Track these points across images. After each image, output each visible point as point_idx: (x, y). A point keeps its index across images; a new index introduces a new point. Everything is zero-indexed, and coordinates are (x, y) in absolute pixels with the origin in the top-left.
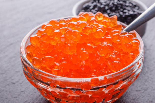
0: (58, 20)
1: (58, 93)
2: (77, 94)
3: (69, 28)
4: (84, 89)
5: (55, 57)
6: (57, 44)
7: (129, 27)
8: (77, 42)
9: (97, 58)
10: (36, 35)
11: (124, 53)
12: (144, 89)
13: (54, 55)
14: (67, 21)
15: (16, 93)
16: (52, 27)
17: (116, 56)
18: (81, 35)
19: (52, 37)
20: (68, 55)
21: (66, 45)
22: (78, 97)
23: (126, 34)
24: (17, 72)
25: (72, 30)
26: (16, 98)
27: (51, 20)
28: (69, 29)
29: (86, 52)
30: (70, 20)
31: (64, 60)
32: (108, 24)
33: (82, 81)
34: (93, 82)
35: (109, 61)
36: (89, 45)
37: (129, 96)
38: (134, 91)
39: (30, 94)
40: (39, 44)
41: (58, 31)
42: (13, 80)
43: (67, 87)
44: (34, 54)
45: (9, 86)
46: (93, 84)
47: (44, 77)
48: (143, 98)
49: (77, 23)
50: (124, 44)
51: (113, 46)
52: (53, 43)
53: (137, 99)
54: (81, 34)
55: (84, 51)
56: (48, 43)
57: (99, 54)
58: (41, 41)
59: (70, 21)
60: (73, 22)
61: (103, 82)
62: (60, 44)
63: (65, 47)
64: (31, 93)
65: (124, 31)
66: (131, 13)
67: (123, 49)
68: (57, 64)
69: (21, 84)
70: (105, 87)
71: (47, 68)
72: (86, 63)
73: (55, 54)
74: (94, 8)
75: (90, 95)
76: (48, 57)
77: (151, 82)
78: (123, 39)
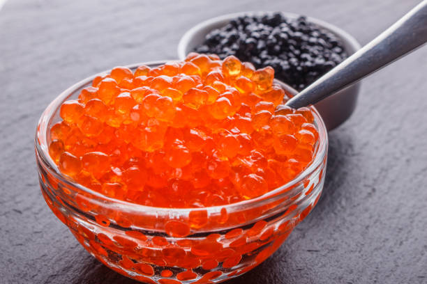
0: (132, 69)
1: (113, 240)
2: (157, 244)
3: (153, 90)
4: (171, 234)
5: (115, 156)
6: (122, 126)
7: (300, 98)
8: (169, 123)
9: (209, 164)
10: (76, 102)
11: (276, 158)
12: (327, 249)
13: (113, 151)
14: (152, 73)
15: (21, 236)
16: (116, 85)
17: (254, 162)
18: (178, 109)
19: (113, 109)
20: (144, 153)
21: (141, 130)
22: (160, 251)
23: (291, 112)
24: (30, 185)
25: (158, 95)
26: (19, 246)
27: (114, 68)
28: (151, 93)
29: (185, 149)
30: (160, 69)
31: (134, 164)
32: (251, 86)
33: (170, 216)
34: (194, 220)
35: (237, 174)
36: (193, 132)
37: (289, 260)
38: (303, 250)
39: (55, 241)
40: (82, 121)
41: (127, 95)
42: (17, 203)
43: (133, 227)
44: (67, 145)
45: (7, 217)
46: (195, 223)
47: (85, 201)
48: (321, 270)
49: (174, 79)
50: (279, 135)
51: (252, 139)
52: (114, 123)
53: (306, 269)
54: (180, 105)
55: (181, 147)
56: (103, 121)
57: (215, 155)
58: (86, 115)
59: (161, 73)
60: (163, 77)
61: (217, 221)
62: (127, 125)
63: (139, 133)
64: (57, 239)
65: (286, 106)
66: (320, 61)
67: (275, 148)
68: (117, 171)
69: (37, 214)
70: (221, 233)
71: (93, 179)
72: (183, 175)
73: (116, 149)
74: (229, 44)
75: (187, 250)
76: (96, 155)
77: (348, 233)
78: (277, 125)
